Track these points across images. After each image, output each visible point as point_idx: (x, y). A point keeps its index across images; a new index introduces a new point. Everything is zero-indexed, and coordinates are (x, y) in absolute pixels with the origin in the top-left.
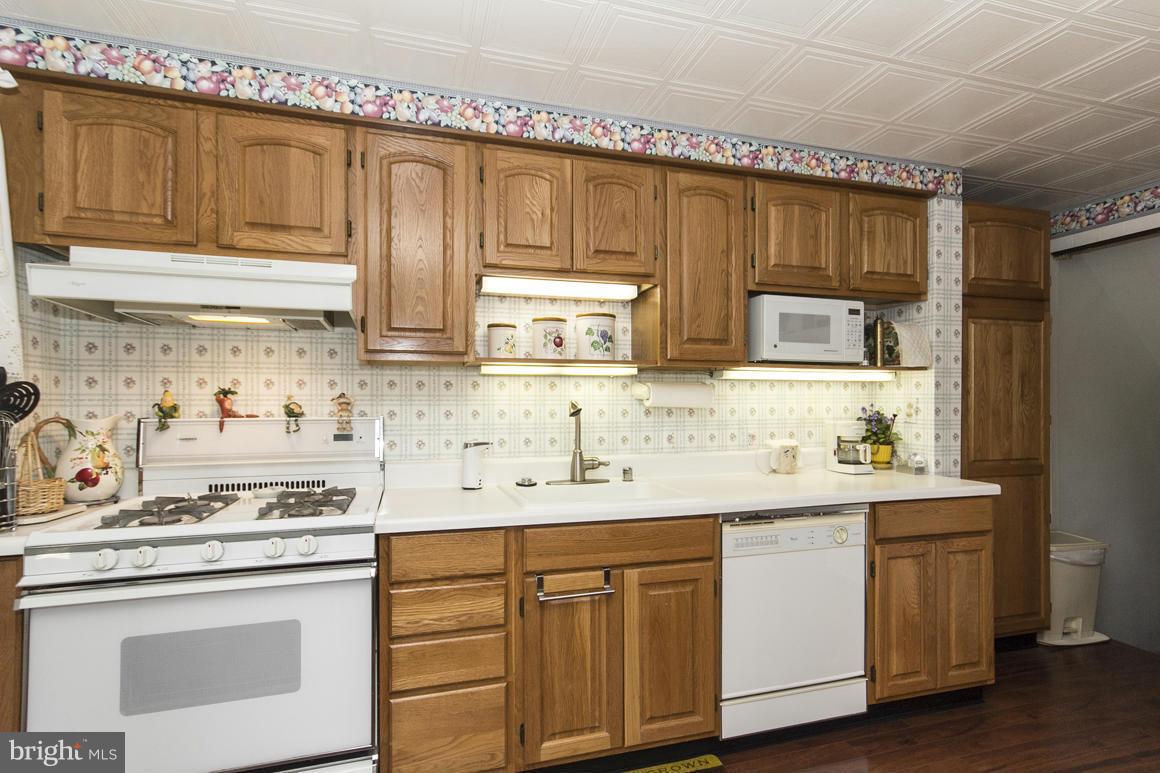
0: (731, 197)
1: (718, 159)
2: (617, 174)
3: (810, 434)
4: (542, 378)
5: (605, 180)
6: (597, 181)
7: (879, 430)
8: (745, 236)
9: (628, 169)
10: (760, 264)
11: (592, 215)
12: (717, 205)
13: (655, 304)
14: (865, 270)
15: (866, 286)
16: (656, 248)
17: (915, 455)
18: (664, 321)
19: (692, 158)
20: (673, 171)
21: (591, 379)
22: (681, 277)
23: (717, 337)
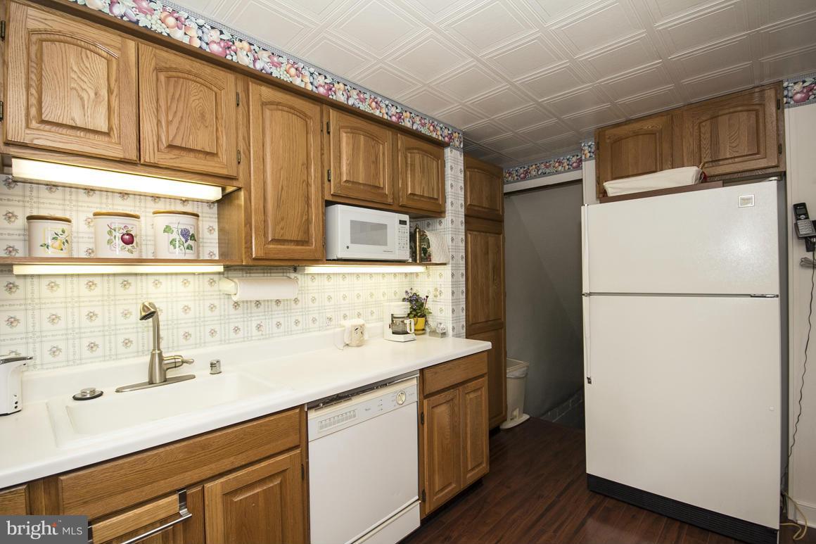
0: (311, 118)
1: (298, 82)
2: (195, 71)
3: (372, 313)
4: (111, 278)
5: (180, 74)
6: (170, 73)
7: (417, 307)
8: (322, 154)
9: (207, 70)
10: (335, 178)
11: (163, 108)
12: (297, 123)
13: (239, 206)
14: (409, 192)
15: (411, 204)
16: (238, 152)
17: (441, 324)
18: (248, 222)
19: (273, 75)
20: (255, 83)
21: (174, 277)
22: (265, 183)
23: (299, 239)
